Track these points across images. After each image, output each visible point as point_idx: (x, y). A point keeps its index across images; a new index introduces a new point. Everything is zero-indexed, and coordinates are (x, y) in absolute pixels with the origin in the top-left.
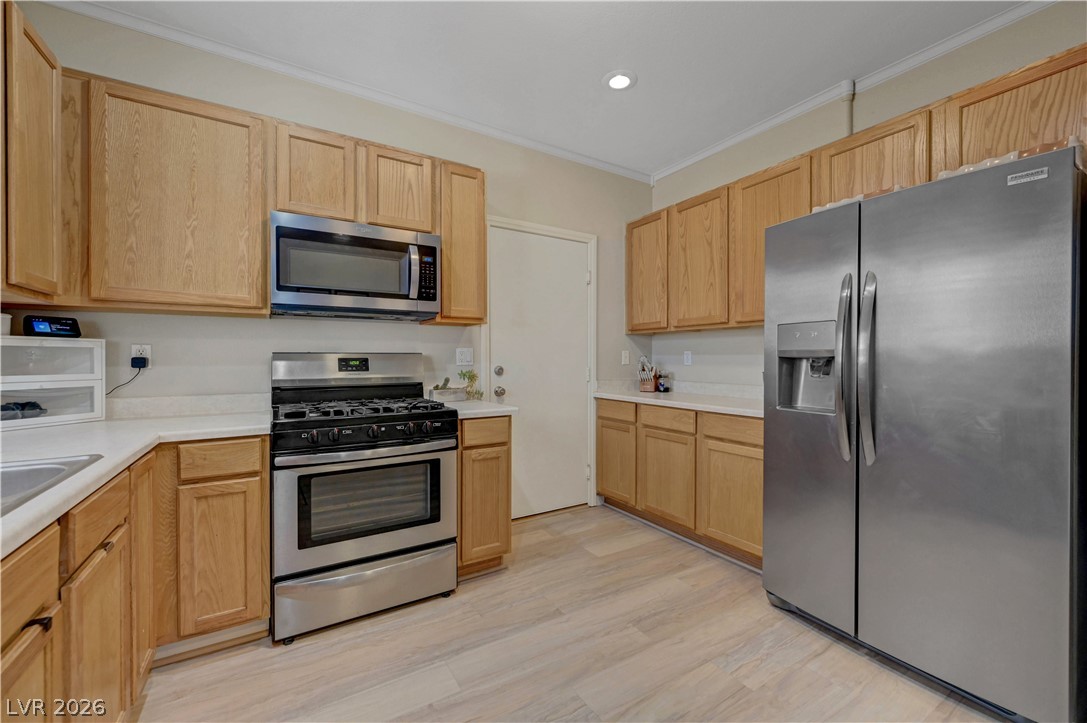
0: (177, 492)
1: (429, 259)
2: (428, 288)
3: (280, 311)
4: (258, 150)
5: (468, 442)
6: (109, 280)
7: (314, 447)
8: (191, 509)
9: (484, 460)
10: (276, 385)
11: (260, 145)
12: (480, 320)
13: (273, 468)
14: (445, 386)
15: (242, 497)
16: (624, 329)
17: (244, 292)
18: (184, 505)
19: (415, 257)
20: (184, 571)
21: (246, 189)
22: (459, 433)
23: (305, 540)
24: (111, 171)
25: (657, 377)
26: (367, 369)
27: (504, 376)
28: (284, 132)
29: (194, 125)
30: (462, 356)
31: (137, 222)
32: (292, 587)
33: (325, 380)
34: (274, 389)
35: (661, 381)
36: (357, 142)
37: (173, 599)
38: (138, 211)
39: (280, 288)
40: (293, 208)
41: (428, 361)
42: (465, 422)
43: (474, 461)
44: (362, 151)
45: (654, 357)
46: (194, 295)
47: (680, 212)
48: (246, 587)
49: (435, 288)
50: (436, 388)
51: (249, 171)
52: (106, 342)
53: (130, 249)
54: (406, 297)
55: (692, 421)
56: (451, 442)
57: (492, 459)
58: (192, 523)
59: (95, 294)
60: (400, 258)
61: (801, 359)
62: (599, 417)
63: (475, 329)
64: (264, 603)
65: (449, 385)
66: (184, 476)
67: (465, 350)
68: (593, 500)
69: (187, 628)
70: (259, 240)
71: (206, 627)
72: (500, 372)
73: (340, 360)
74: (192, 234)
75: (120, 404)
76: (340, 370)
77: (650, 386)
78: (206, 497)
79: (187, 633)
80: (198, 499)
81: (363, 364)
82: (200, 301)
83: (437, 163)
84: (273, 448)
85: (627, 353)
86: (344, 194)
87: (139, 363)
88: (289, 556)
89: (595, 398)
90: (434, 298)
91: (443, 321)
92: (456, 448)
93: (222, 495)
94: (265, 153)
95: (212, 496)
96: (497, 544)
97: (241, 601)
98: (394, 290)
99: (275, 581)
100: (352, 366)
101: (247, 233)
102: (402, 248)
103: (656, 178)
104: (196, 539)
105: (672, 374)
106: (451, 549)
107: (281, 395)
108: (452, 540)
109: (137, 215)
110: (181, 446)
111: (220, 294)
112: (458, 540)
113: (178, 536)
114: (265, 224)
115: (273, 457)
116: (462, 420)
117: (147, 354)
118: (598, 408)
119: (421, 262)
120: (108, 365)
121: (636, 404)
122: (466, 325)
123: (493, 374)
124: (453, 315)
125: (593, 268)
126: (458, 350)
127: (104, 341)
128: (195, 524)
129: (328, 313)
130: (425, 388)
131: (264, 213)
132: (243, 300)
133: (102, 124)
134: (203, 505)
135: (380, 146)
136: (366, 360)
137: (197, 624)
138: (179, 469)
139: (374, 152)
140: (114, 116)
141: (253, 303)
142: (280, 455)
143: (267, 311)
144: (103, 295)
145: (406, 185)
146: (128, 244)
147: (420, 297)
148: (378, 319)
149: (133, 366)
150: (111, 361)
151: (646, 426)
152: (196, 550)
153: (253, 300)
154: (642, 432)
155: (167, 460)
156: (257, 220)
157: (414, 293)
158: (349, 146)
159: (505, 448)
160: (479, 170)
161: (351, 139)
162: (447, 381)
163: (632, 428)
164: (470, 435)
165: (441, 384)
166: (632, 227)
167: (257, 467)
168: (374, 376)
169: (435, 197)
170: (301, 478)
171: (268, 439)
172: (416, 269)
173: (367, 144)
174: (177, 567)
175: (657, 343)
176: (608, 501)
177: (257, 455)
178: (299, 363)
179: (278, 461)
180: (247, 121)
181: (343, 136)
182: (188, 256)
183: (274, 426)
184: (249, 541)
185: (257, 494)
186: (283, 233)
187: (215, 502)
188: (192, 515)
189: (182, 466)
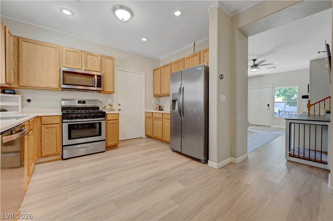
0: (41, 127)
1: (100, 78)
2: (99, 85)
3: (63, 89)
4: (58, 53)
5: (108, 119)
6: (24, 81)
7: (72, 118)
8: (44, 130)
9: (112, 123)
10: (62, 106)
11: (58, 52)
12: (113, 92)
13: (62, 122)
14: (105, 108)
15: (55, 128)
16: (152, 95)
17: (55, 85)
18: (43, 129)
19: (96, 77)
20: (43, 143)
21: (55, 62)
22: (106, 117)
23: (70, 138)
24: (24, 58)
25: (160, 107)
26: (85, 103)
27: (120, 106)
28: (64, 49)
29: (43, 48)
30: (110, 101)
31: (30, 69)
32: (67, 148)
33: (75, 106)
34: (62, 107)
35: (161, 108)
36: (82, 51)
37: (40, 149)
38: (30, 67)
39: (64, 84)
40: (66, 66)
41: (101, 102)
42: (108, 114)
43: (110, 123)
44: (83, 53)
45: (160, 102)
46: (43, 85)
47: (163, 68)
48: (56, 147)
49: (101, 85)
50: (103, 108)
51: (56, 58)
52: (21, 96)
53: (28, 75)
54: (94, 87)
55: (162, 115)
56: (104, 119)
57: (114, 123)
58: (44, 133)
59: (20, 85)
60: (93, 78)
61: (176, 100)
62: (146, 116)
63: (113, 94)
64: (61, 151)
65: (106, 108)
66: (42, 123)
67: (110, 99)
68: (144, 136)
69: (44, 155)
70: (58, 73)
71: (48, 155)
72: (119, 105)
73: (78, 101)
74: (43, 72)
75: (24, 110)
76: (78, 103)
77: (158, 109)
78: (47, 128)
79: (44, 156)
80: (46, 128)
81: (84, 102)
82: (45, 87)
83: (102, 56)
84: (62, 118)
85: (153, 101)
86: (79, 63)
87: (29, 101)
88: (66, 141)
89: (145, 112)
90: (101, 87)
91: (104, 92)
92: (105, 120)
93: (51, 128)
94: (60, 54)
95: (49, 128)
96: (115, 142)
97: (56, 151)
98: (91, 85)
99: (63, 146)
100: (81, 103)
101: (56, 72)
102: (93, 75)
103: (161, 59)
104: (45, 137)
105: (164, 106)
106: (104, 142)
107: (63, 108)
108: (104, 140)
109: (30, 68)
110: (42, 117)
111: (49, 85)
112: (106, 140)
113: (41, 136)
114: (60, 70)
115: (62, 120)
116: (107, 114)
117: (31, 98)
118: (145, 114)
119: (97, 79)
120: (22, 101)
121: (152, 113)
122: (110, 93)
123: (118, 105)
124: (106, 91)
125: (144, 80)
126: (108, 99)
127: (21, 95)
128: (45, 133)
129: (75, 90)
130: (100, 108)
131: (60, 67)
132: (55, 87)
133: (22, 48)
134: (47, 129)
135: (87, 52)
136: (85, 101)
137: (46, 154)
138: (41, 122)
139: (86, 54)
140: (24, 46)
141: (57, 88)
142: (64, 120)
143: (60, 89)
144: (22, 85)
145: (94, 61)
146: (28, 74)
147: (97, 87)
148: (88, 91)
149: (27, 101)
150: (22, 100)
151: (154, 117)
152: (45, 139)
153: (57, 86)
154: (153, 119)
155: (39, 120)
156: (58, 69)
157: (96, 86)
158: (80, 52)
159: (117, 121)
160: (112, 58)
161: (80, 51)
162: (105, 106)
163: (151, 118)
164: (109, 117)
165: (104, 107)
166: (154, 70)
167: (59, 122)
168: (87, 105)
169: (101, 63)
170: (69, 125)
171: (61, 116)
172: (96, 80)
173: (84, 52)
174: (41, 142)
175: (161, 99)
176: (148, 136)
177: (59, 120)
178: (68, 101)
179: (64, 121)
180: (55, 47)
181: (78, 50)
182: (42, 77)
183: (63, 114)
184: (57, 138)
185: (59, 128)
186: (64, 72)
187: (50, 129)
188: (44, 131)
189: (42, 121)
